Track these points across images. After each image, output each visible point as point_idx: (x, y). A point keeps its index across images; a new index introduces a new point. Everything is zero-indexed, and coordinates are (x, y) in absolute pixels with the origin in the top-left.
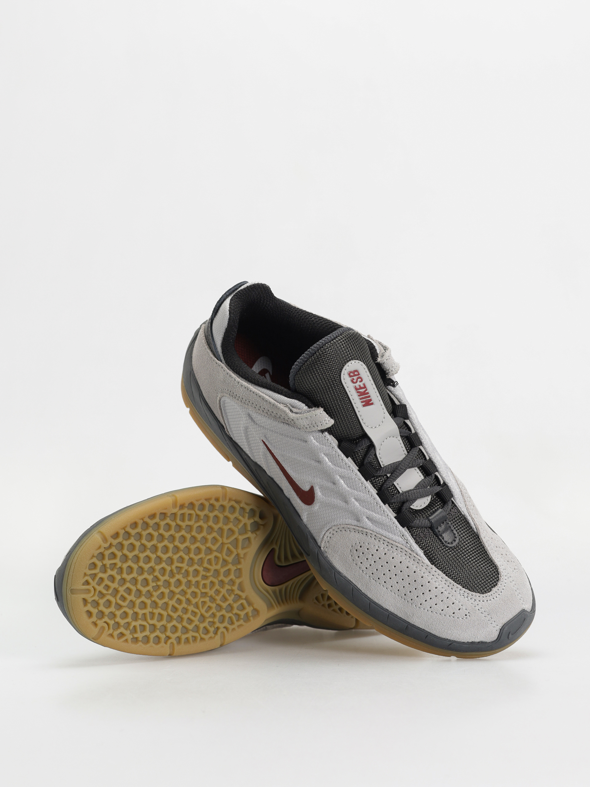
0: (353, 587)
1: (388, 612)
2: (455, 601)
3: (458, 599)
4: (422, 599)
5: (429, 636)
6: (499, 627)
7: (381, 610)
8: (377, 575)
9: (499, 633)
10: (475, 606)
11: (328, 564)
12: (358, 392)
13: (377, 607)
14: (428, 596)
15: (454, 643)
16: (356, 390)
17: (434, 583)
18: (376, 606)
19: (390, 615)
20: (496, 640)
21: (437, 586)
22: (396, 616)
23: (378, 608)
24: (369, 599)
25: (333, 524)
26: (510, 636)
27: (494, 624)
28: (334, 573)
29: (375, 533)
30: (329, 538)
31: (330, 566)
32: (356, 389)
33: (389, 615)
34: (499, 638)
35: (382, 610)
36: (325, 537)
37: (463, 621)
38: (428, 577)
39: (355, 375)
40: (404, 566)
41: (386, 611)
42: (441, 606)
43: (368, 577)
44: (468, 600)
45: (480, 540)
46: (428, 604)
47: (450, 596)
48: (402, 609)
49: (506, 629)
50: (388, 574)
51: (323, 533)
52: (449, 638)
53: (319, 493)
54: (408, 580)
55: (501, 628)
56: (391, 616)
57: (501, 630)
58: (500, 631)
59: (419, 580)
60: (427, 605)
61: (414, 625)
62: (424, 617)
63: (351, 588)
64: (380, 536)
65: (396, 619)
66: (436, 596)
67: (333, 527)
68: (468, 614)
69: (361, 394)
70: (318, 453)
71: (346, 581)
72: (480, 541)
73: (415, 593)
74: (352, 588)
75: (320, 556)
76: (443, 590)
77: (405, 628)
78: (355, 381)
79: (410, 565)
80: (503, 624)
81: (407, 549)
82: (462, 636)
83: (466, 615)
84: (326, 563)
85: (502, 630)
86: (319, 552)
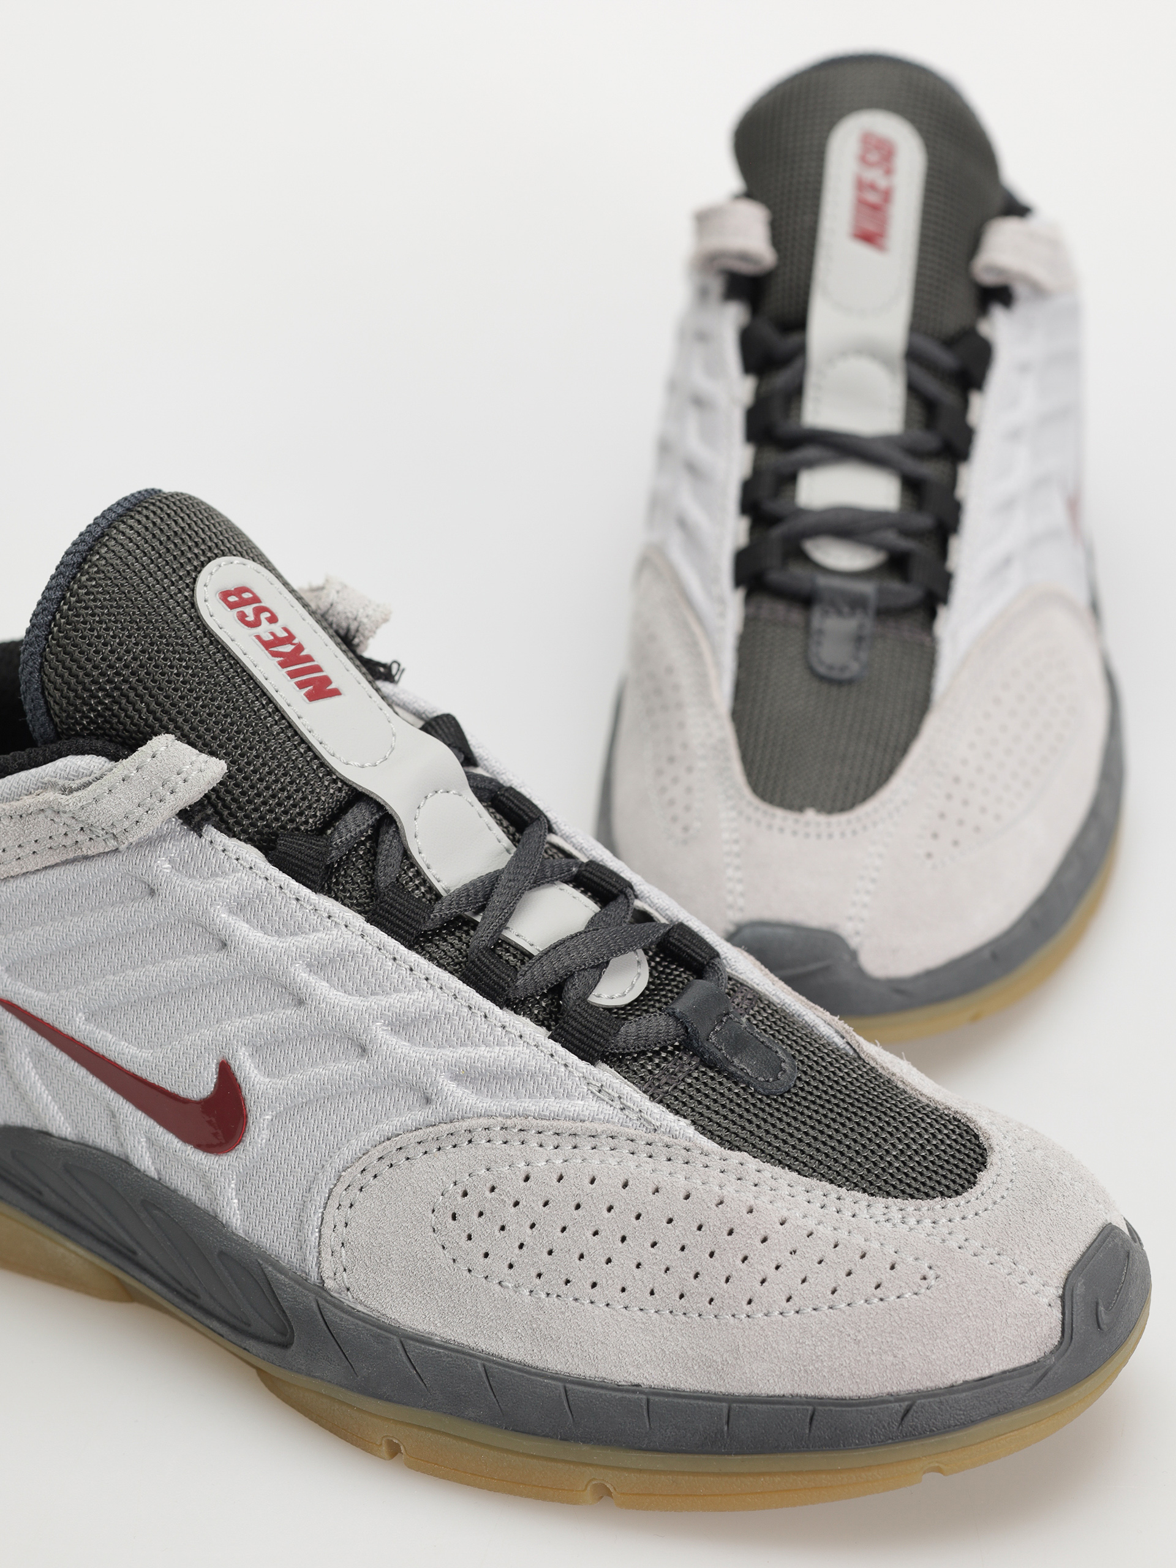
0: (487, 1364)
1: (642, 1392)
2: (864, 1245)
3: (873, 1235)
4: (747, 1279)
5: (820, 1408)
6: (1053, 1291)
7: (614, 1394)
8: (556, 1270)
9: (1063, 1313)
10: (944, 1241)
11: (368, 1326)
12: (275, 654)
13: (593, 1390)
14: (763, 1260)
15: (919, 1401)
16: (267, 649)
17: (770, 1206)
18: (589, 1389)
19: (652, 1398)
20: (1060, 1343)
21: (785, 1213)
22: (677, 1394)
23: (602, 1392)
24: (555, 1377)
25: (338, 1163)
26: (1104, 1317)
27: (1034, 1282)
28: (399, 1347)
29: (500, 1119)
30: (340, 1227)
31: (380, 1327)
32: (267, 645)
33: (648, 1400)
34: (1067, 1335)
35: (619, 1395)
36: (327, 1231)
37: (923, 1298)
38: (739, 1195)
39: (246, 602)
40: (641, 1190)
41: (634, 1392)
42: (823, 1279)
43: (527, 1298)
44: (911, 1229)
45: (868, 1064)
46: (776, 1287)
47: (843, 1235)
48: (690, 1352)
49: (1080, 1289)
50: (597, 1249)
51: (316, 1221)
52: (895, 1389)
53: (256, 1072)
54: (671, 1237)
55: (1060, 1292)
56: (657, 1399)
57: (1062, 1298)
58: (1063, 1306)
59: (715, 1219)
60: (773, 1293)
61: (750, 1396)
62: (778, 1344)
63: (481, 1369)
64: (520, 1122)
65: (680, 1400)
66: (795, 1252)
67: (343, 1174)
68: (931, 1274)
69: (287, 661)
70: (205, 911)
71: (453, 1354)
72: (868, 1067)
73: (715, 1270)
74: (484, 1366)
75: (331, 1312)
76: (811, 1224)
77: (725, 1420)
78: (251, 618)
79: (662, 1178)
80: (1064, 1276)
81: (632, 1132)
82: (938, 1359)
83: (925, 1278)
84: (360, 1323)
85: (1067, 1299)
86: (321, 1302)
